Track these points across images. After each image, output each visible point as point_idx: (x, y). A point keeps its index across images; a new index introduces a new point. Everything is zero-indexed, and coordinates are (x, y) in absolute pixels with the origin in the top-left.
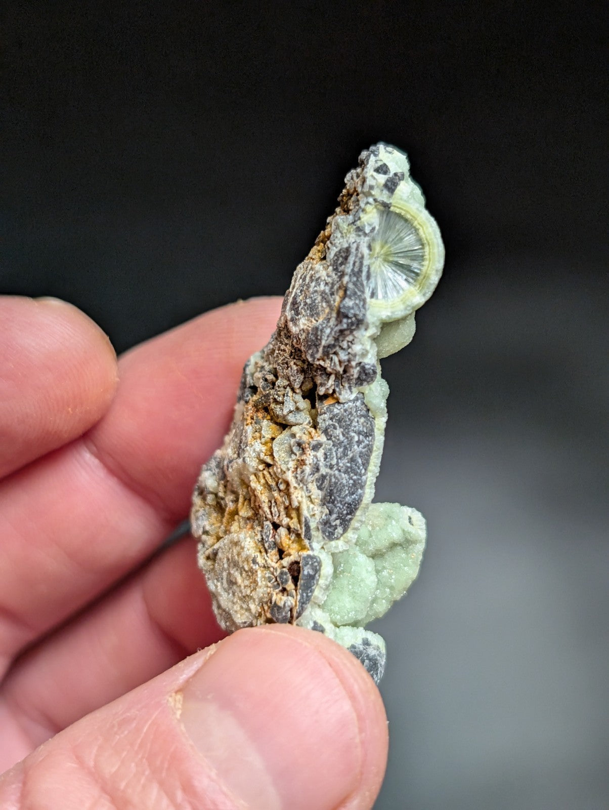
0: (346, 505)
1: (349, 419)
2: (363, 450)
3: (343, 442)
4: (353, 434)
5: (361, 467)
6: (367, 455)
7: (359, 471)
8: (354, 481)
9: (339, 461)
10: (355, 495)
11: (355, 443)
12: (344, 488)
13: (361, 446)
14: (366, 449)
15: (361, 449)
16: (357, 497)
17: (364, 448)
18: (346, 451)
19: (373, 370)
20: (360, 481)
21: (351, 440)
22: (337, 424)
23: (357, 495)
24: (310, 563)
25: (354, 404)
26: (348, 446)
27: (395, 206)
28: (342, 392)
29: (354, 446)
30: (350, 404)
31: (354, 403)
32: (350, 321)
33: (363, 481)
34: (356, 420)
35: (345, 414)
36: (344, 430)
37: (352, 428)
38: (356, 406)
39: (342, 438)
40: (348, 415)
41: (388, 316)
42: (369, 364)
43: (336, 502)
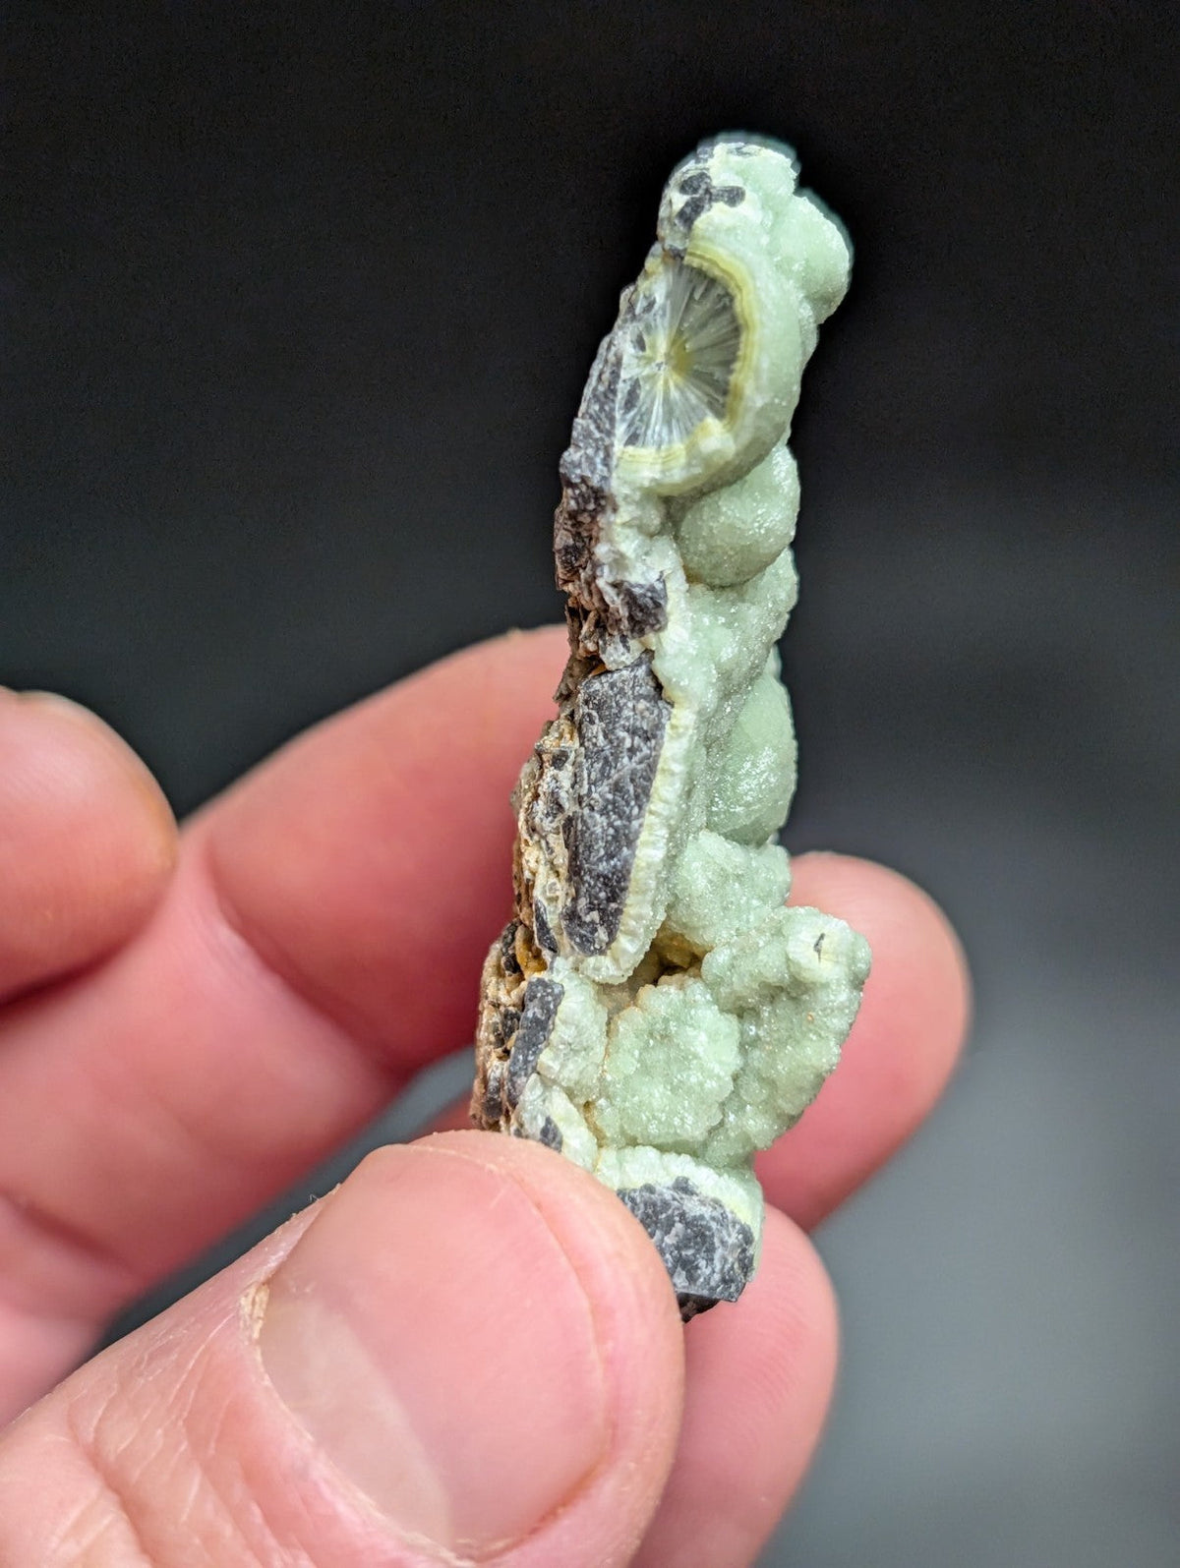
0: (602, 879)
1: (617, 703)
2: (639, 767)
3: (603, 751)
4: (622, 734)
5: (633, 803)
6: (644, 779)
7: (627, 810)
8: (616, 830)
9: (593, 787)
10: (615, 859)
11: (625, 754)
12: (597, 843)
13: (636, 759)
14: (643, 766)
15: (634, 764)
16: (619, 863)
17: (641, 762)
18: (608, 768)
19: (651, 598)
20: (627, 832)
21: (618, 746)
22: (594, 713)
23: (619, 860)
24: (539, 995)
25: (633, 674)
26: (611, 758)
27: (692, 254)
28: (609, 648)
29: (623, 758)
30: (625, 672)
31: (632, 671)
32: (577, 492)
33: (633, 830)
34: (630, 705)
35: (610, 692)
36: (607, 725)
37: (622, 722)
38: (635, 677)
39: (601, 741)
40: (616, 695)
41: (653, 480)
42: (641, 586)
43: (582, 873)
